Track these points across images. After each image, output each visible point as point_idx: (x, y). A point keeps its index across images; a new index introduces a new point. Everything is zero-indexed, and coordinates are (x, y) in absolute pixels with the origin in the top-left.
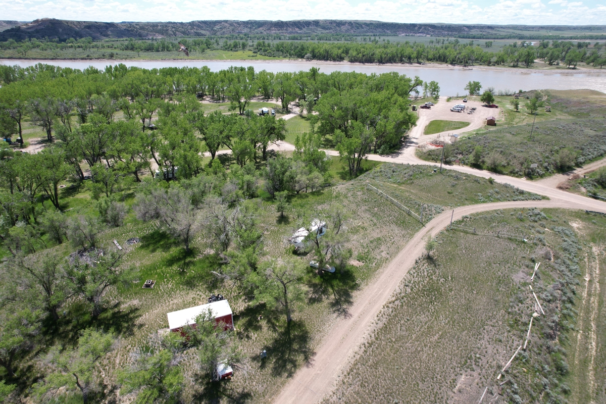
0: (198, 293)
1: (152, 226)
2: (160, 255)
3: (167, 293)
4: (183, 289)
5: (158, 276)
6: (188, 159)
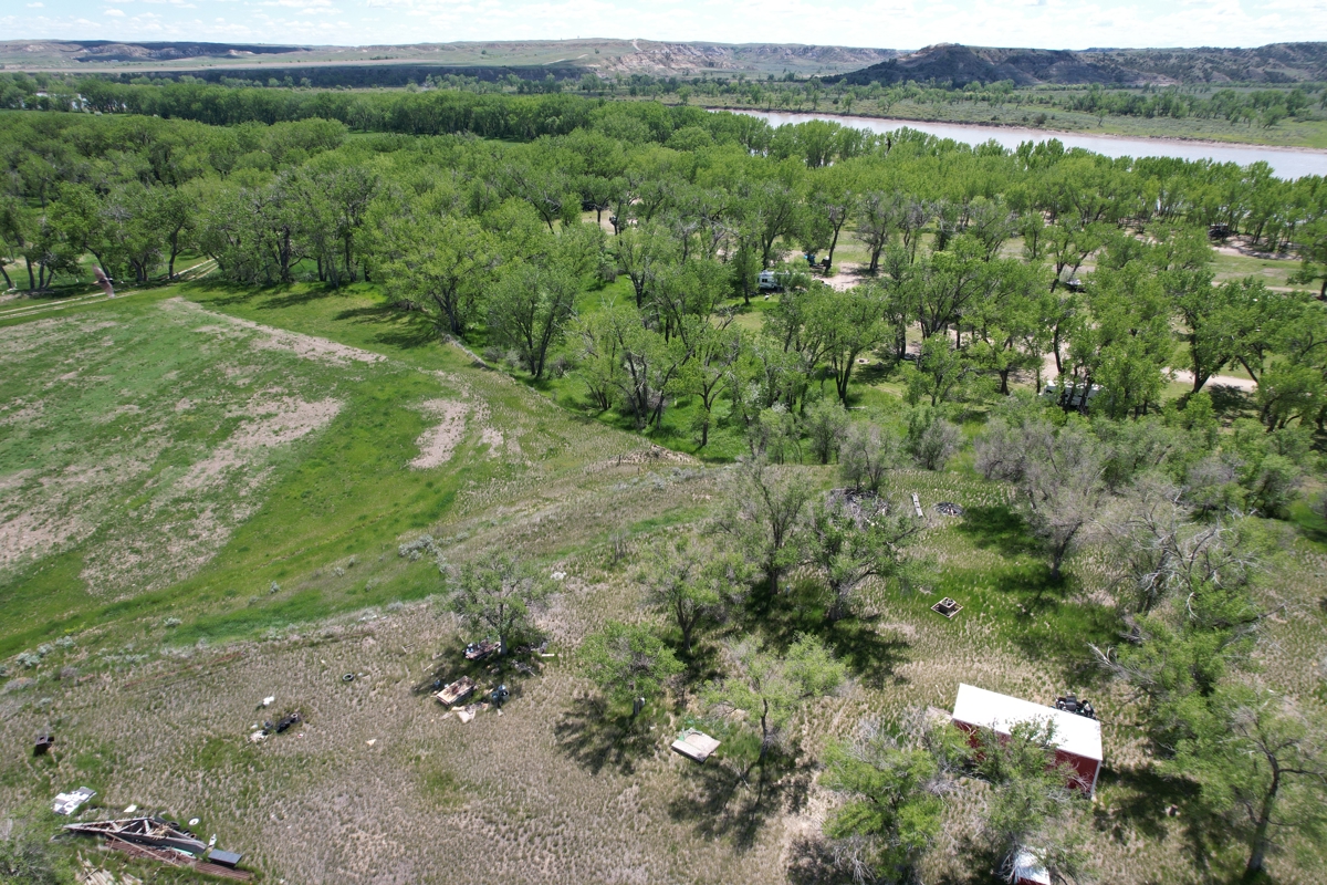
0: (1041, 674)
1: (998, 494)
2: (991, 559)
3: (974, 643)
4: (1012, 652)
5: (972, 600)
6: (1132, 376)
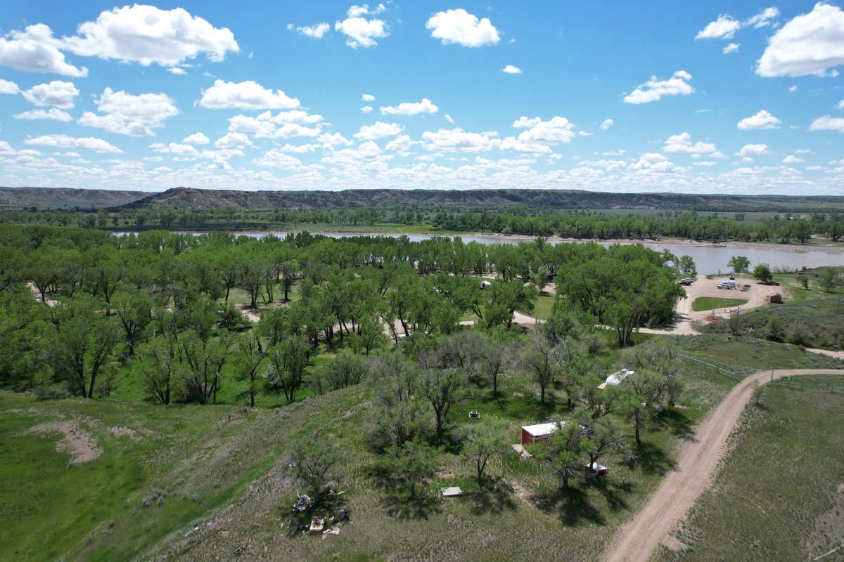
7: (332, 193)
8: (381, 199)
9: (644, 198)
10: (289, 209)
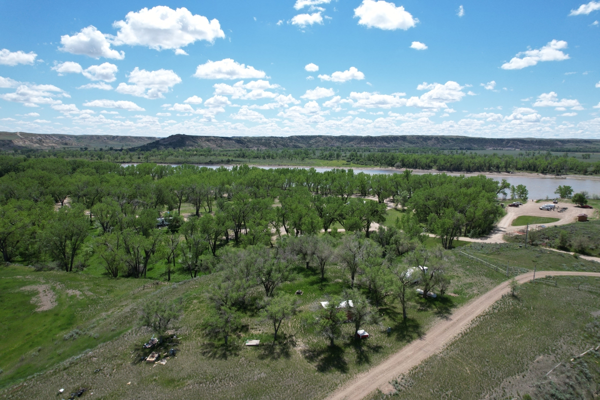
7: (282, 138)
8: (315, 142)
9: (511, 142)
10: (251, 149)
